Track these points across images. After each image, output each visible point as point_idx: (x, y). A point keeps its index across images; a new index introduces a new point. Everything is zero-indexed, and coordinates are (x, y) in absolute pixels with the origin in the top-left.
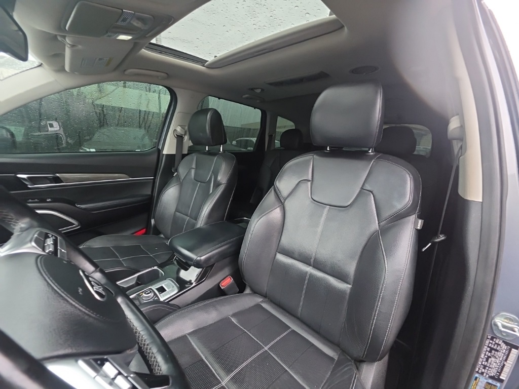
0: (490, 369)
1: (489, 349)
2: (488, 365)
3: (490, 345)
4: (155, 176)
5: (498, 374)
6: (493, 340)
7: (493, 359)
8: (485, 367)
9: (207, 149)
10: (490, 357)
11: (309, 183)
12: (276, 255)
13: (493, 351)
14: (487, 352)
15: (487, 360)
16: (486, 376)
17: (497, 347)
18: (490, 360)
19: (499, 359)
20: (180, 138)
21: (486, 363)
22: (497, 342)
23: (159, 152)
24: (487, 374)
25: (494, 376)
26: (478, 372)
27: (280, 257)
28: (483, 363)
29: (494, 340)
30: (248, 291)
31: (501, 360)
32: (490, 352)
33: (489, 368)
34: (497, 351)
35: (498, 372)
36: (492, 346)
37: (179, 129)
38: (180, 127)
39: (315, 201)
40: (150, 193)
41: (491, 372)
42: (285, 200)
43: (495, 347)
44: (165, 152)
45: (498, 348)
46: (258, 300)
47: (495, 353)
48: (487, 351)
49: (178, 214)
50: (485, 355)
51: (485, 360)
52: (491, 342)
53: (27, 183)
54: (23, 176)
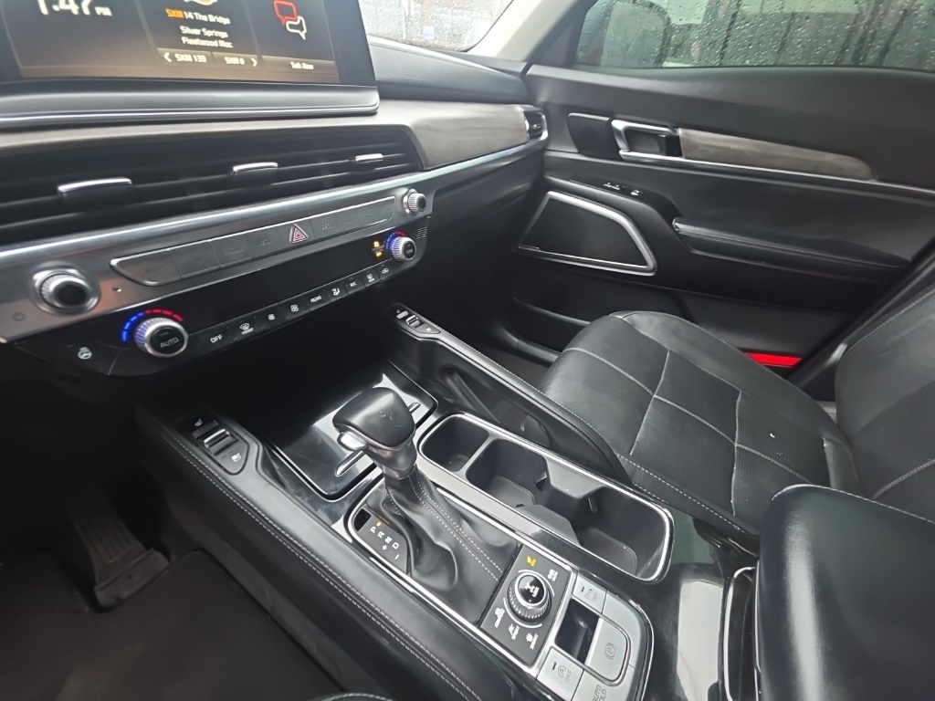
53: (621, 144)
54: (619, 125)
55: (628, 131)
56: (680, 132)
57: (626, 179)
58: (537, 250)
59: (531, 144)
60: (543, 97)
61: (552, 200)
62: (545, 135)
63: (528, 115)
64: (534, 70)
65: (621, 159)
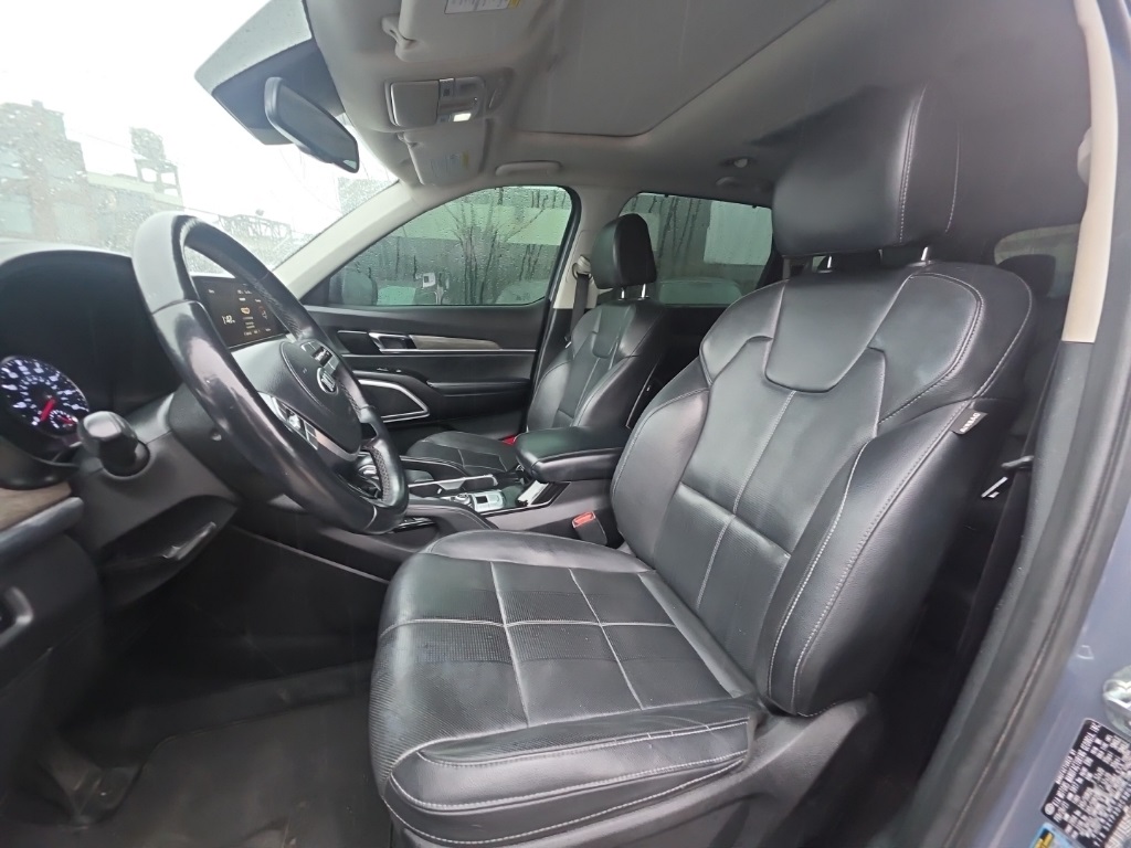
0: (1084, 818)
1: (1089, 761)
2: (1082, 805)
3: (1093, 752)
4: (539, 347)
5: (1102, 835)
6: (1103, 738)
7: (1097, 792)
8: (1072, 808)
9: (623, 296)
10: (1091, 785)
11: (769, 344)
12: (677, 487)
13: (1100, 770)
14: (1084, 769)
15: (1080, 793)
16: (1071, 833)
17: (1113, 759)
18: (1088, 792)
19: (1111, 795)
20: (582, 279)
21: (1077, 799)
22: (1114, 745)
23: (548, 304)
24: (1074, 829)
25: (1091, 839)
26: (1051, 818)
27: (685, 493)
28: (1070, 796)
29: (1108, 738)
30: (625, 548)
31: (1117, 797)
32: (1092, 769)
33: (1084, 813)
34: (1110, 770)
35: (1103, 831)
36: (1100, 756)
37: (581, 262)
38: (582, 258)
39: (770, 380)
40: (528, 377)
41: (1086, 826)
42: (714, 380)
43: (1107, 759)
44: (556, 306)
45: (1115, 764)
46: (638, 569)
47: (1103, 777)
48: (1084, 765)
49: (561, 413)
50: (1078, 775)
51: (1074, 789)
52: (1098, 741)
53: (379, 346)
54: (375, 335)
55: (381, 338)
56: (411, 336)
57: (390, 365)
65: (381, 353)
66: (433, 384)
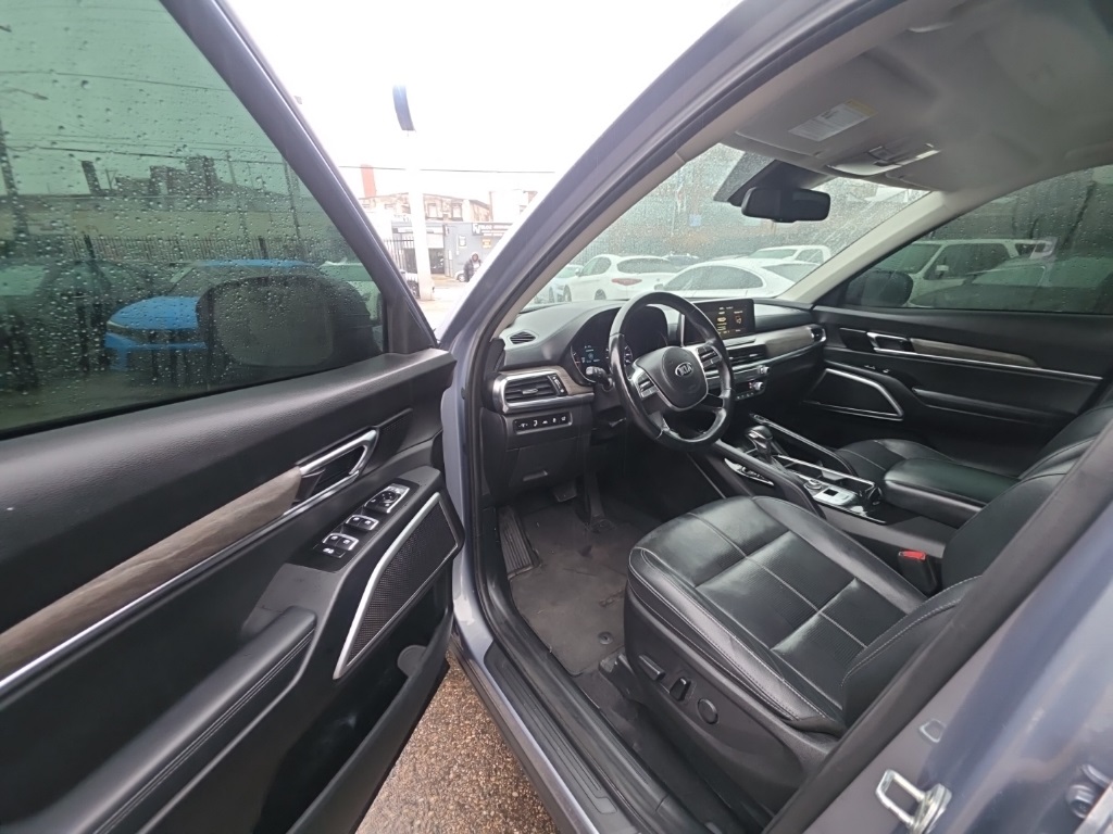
53: (874, 344)
54: (872, 335)
55: (877, 338)
56: (912, 340)
57: (880, 363)
58: (818, 403)
59: (815, 344)
60: (822, 320)
61: (829, 374)
62: (824, 339)
63: (813, 331)
64: (817, 308)
65: (875, 352)
66: (918, 391)
